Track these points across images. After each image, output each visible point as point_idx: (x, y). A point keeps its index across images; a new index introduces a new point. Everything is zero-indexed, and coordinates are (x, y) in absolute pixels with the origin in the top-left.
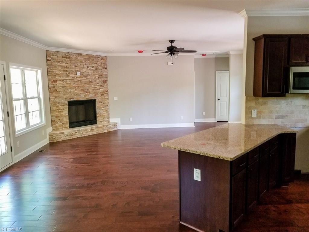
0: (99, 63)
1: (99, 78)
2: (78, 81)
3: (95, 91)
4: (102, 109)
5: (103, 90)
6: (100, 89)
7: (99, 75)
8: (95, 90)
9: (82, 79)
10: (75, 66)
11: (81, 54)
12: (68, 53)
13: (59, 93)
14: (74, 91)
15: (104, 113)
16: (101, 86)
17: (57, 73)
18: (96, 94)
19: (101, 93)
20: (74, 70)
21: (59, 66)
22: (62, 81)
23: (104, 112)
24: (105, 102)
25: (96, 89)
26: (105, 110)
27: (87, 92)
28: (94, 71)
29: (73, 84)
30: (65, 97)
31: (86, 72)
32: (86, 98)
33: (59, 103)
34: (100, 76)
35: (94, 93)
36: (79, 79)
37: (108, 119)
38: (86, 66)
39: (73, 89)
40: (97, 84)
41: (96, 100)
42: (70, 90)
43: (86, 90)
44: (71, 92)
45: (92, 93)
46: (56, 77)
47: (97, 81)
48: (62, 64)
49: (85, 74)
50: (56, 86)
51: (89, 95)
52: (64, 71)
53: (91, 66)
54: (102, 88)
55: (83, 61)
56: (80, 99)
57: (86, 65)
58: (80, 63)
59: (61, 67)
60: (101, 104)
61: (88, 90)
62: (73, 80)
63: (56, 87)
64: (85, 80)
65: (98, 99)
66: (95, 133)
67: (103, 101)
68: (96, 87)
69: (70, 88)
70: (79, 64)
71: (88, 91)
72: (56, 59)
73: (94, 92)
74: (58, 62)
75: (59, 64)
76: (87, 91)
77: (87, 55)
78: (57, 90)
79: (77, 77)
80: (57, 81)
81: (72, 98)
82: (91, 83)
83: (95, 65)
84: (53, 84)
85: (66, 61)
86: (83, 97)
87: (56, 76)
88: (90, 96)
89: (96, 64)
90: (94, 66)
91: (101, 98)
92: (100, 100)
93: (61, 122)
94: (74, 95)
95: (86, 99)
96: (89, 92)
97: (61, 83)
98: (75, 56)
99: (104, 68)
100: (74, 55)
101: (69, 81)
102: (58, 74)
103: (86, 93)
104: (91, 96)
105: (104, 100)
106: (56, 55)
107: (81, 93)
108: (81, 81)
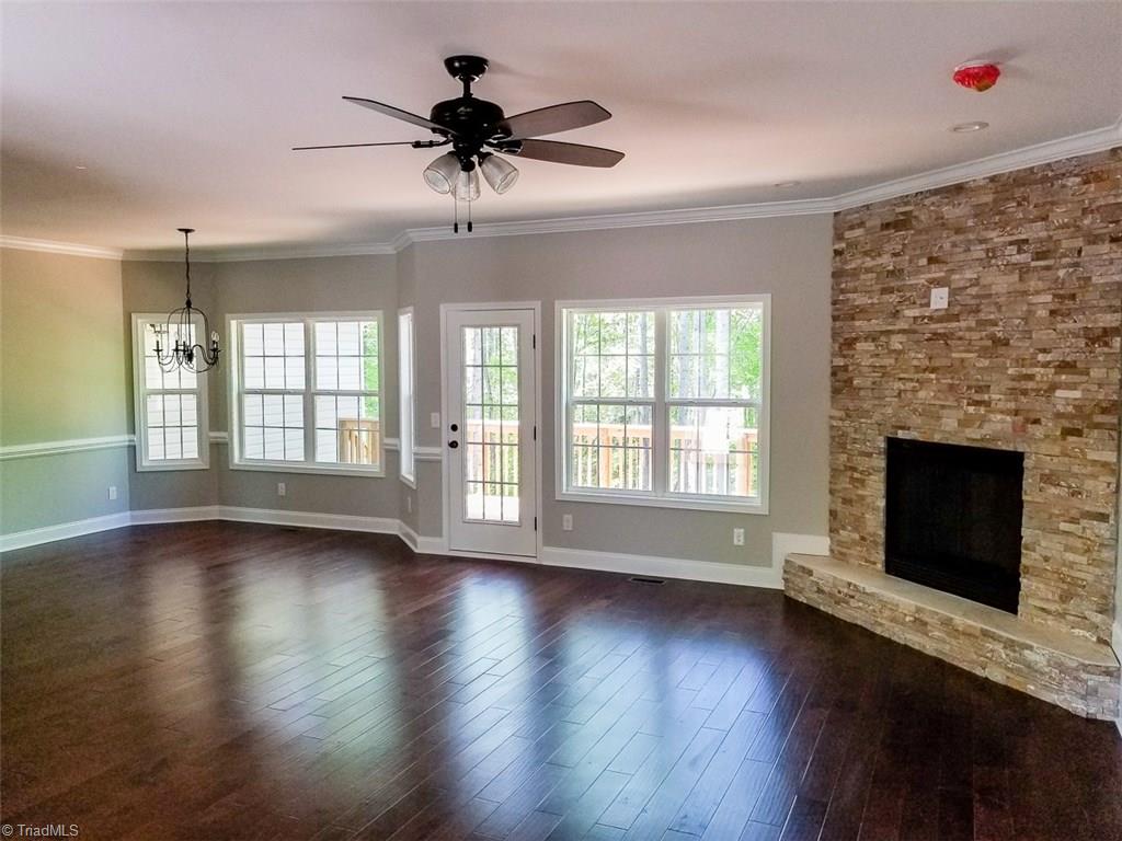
0: (1060, 215)
1: (1053, 313)
2: (936, 336)
3: (1023, 399)
4: (1064, 526)
5: (1077, 394)
6: (1059, 393)
7: (1055, 296)
8: (1025, 392)
9: (955, 324)
10: (931, 260)
11: (959, 189)
12: (905, 200)
13: (860, 399)
14: (914, 391)
15: (1071, 565)
16: (1065, 366)
17: (857, 307)
18: (1027, 420)
19: (1059, 415)
20: (922, 280)
21: (869, 270)
22: (874, 340)
23: (1070, 557)
24: (1089, 484)
25: (1030, 385)
26: (1079, 544)
27: (977, 403)
28: (1024, 271)
29: (913, 355)
30: (877, 417)
31: (976, 282)
32: (968, 439)
33: (855, 441)
34: (1062, 297)
35: (1016, 412)
36: (939, 328)
37: (1098, 618)
38: (978, 251)
39: (912, 380)
40: (1041, 357)
41: (1028, 463)
42: (898, 385)
43: (969, 388)
44: (903, 395)
45: (1002, 412)
46: (857, 323)
47: (1042, 335)
48: (880, 261)
49: (974, 297)
50: (853, 364)
51: (983, 420)
52: (884, 291)
53: (1011, 243)
54: (1072, 386)
55: (970, 223)
56: (937, 438)
57: (981, 242)
58: (954, 238)
59: (874, 275)
60: (1053, 490)
61: (980, 389)
62: (915, 332)
63: (851, 368)
64: (969, 329)
65: (1040, 454)
66: (929, 647)
67: (1075, 475)
68: (1030, 377)
69: (902, 376)
70: (947, 246)
71: (977, 397)
72: (859, 242)
73: (1012, 405)
74: (866, 254)
75: (869, 263)
76: (978, 395)
77: (993, 179)
78: (855, 382)
79: (931, 318)
80: (856, 340)
81: (902, 428)
82: (1002, 350)
83: (1036, 231)
84: (844, 356)
85: (897, 239)
86: (950, 429)
87: (853, 319)
88: (987, 430)
89: (1045, 218)
90: (1026, 241)
91: (1057, 450)
92: (1051, 465)
93: (856, 529)
94: (915, 411)
95: (965, 444)
96: (987, 404)
97: (867, 352)
98: (933, 204)
99: (1094, 239)
100: (927, 202)
101: (896, 342)
102: (861, 311)
103: (971, 409)
104: (999, 426)
105: (1075, 469)
106: (862, 224)
107: (943, 407)
108: (945, 337)
